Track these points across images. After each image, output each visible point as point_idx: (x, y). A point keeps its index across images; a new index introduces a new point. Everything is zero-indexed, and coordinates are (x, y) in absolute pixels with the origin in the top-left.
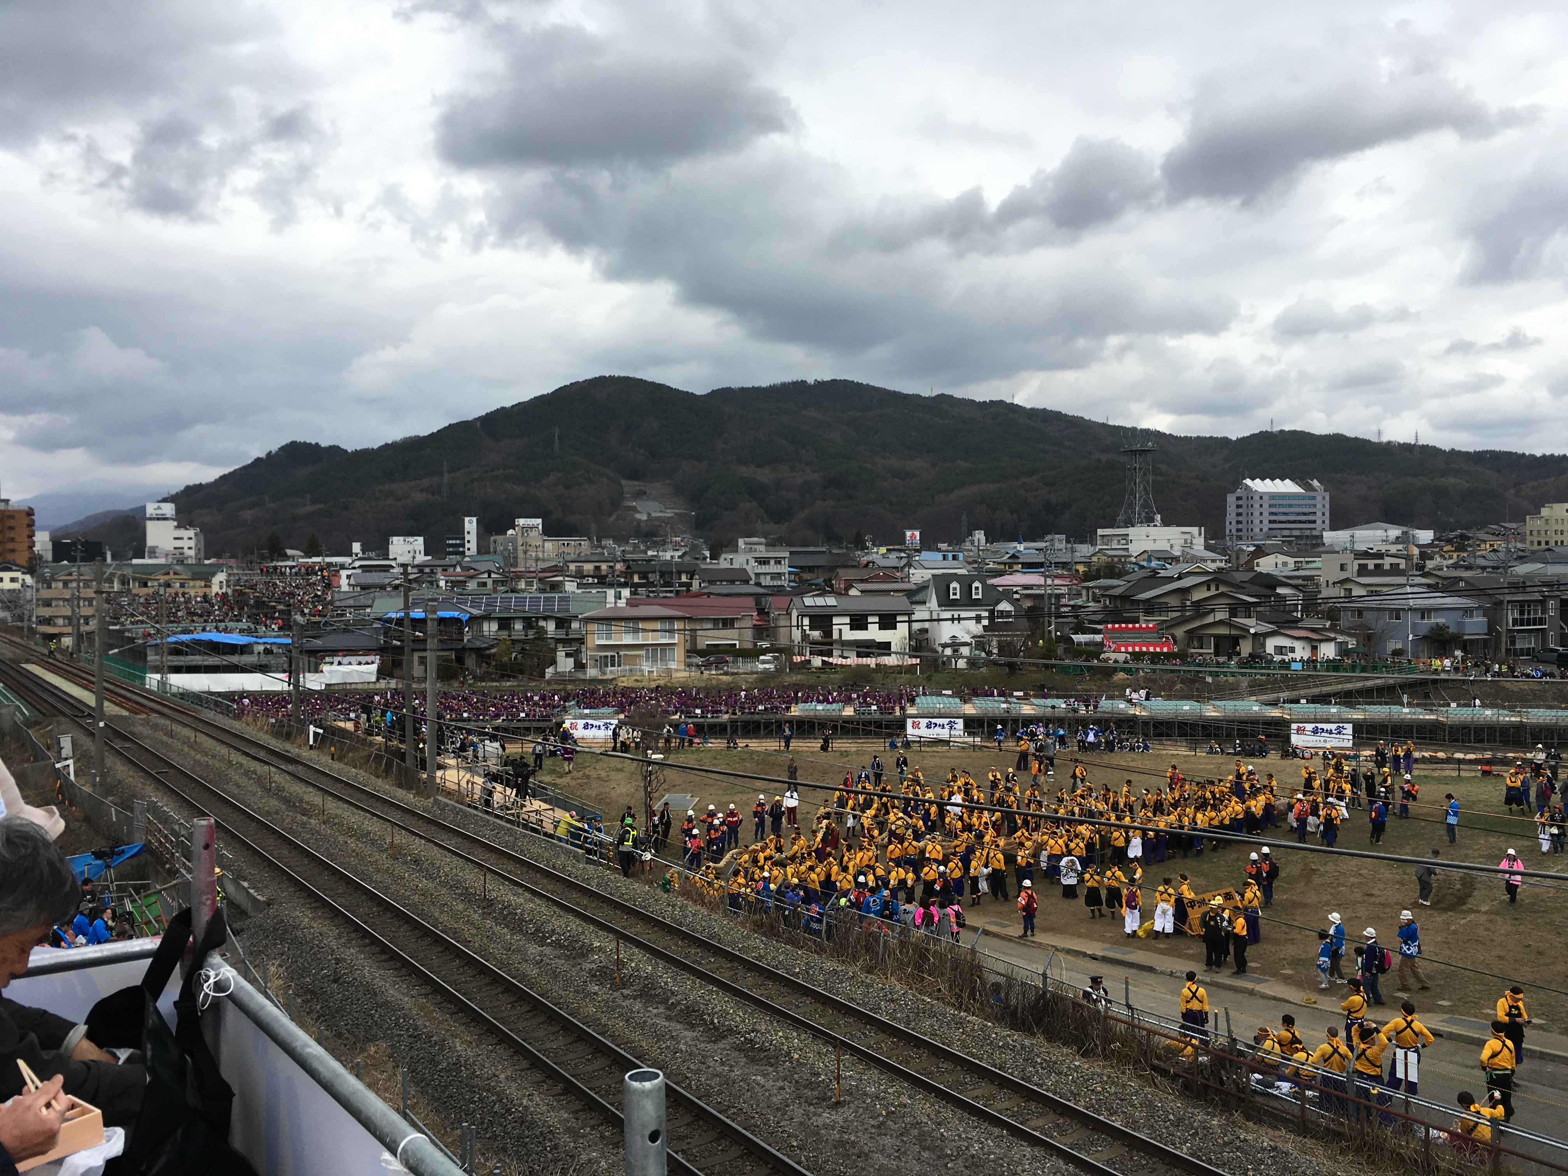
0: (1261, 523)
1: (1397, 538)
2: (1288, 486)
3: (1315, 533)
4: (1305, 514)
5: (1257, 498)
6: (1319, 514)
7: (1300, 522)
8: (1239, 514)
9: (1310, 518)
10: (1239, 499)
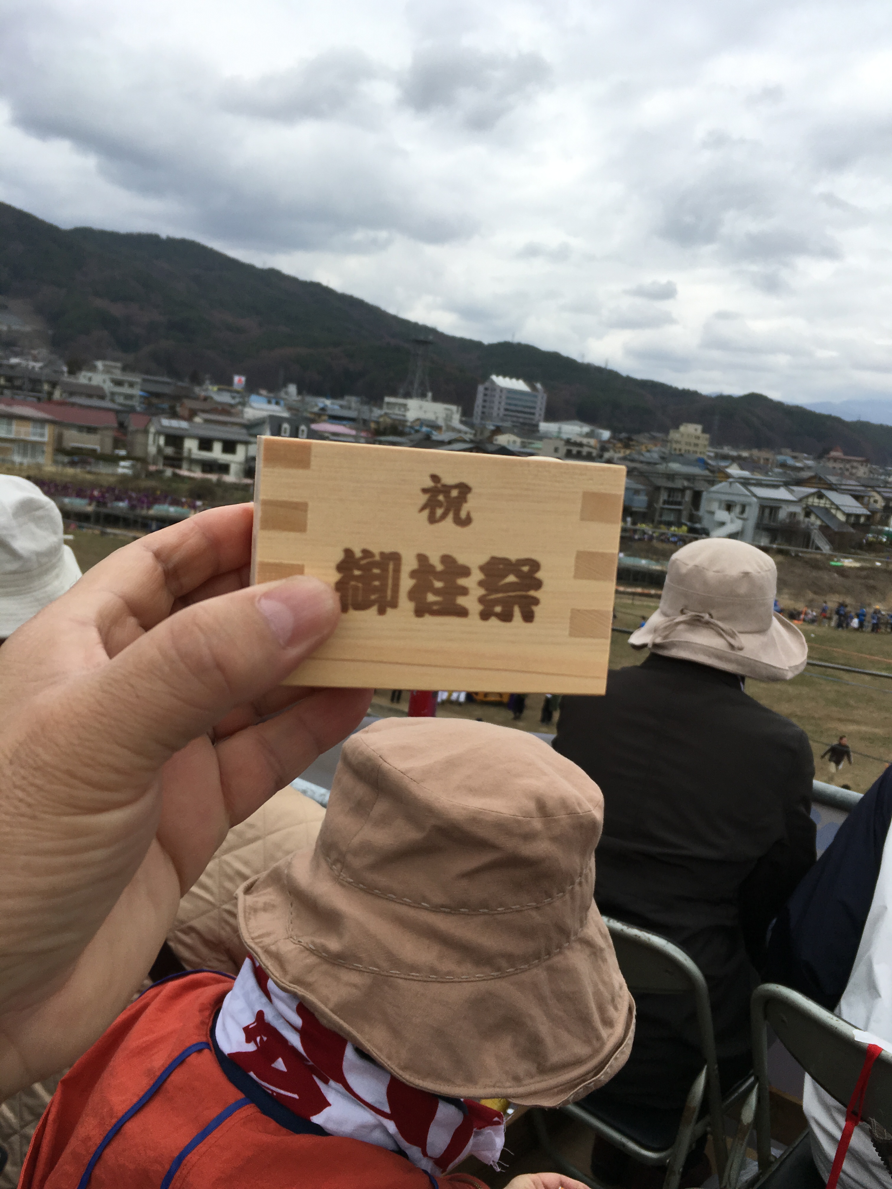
0: (498, 409)
1: (587, 433)
2: (519, 385)
3: (534, 422)
4: (529, 407)
5: (498, 391)
6: (538, 409)
7: (525, 413)
8: (485, 401)
9: (532, 411)
10: (486, 389)
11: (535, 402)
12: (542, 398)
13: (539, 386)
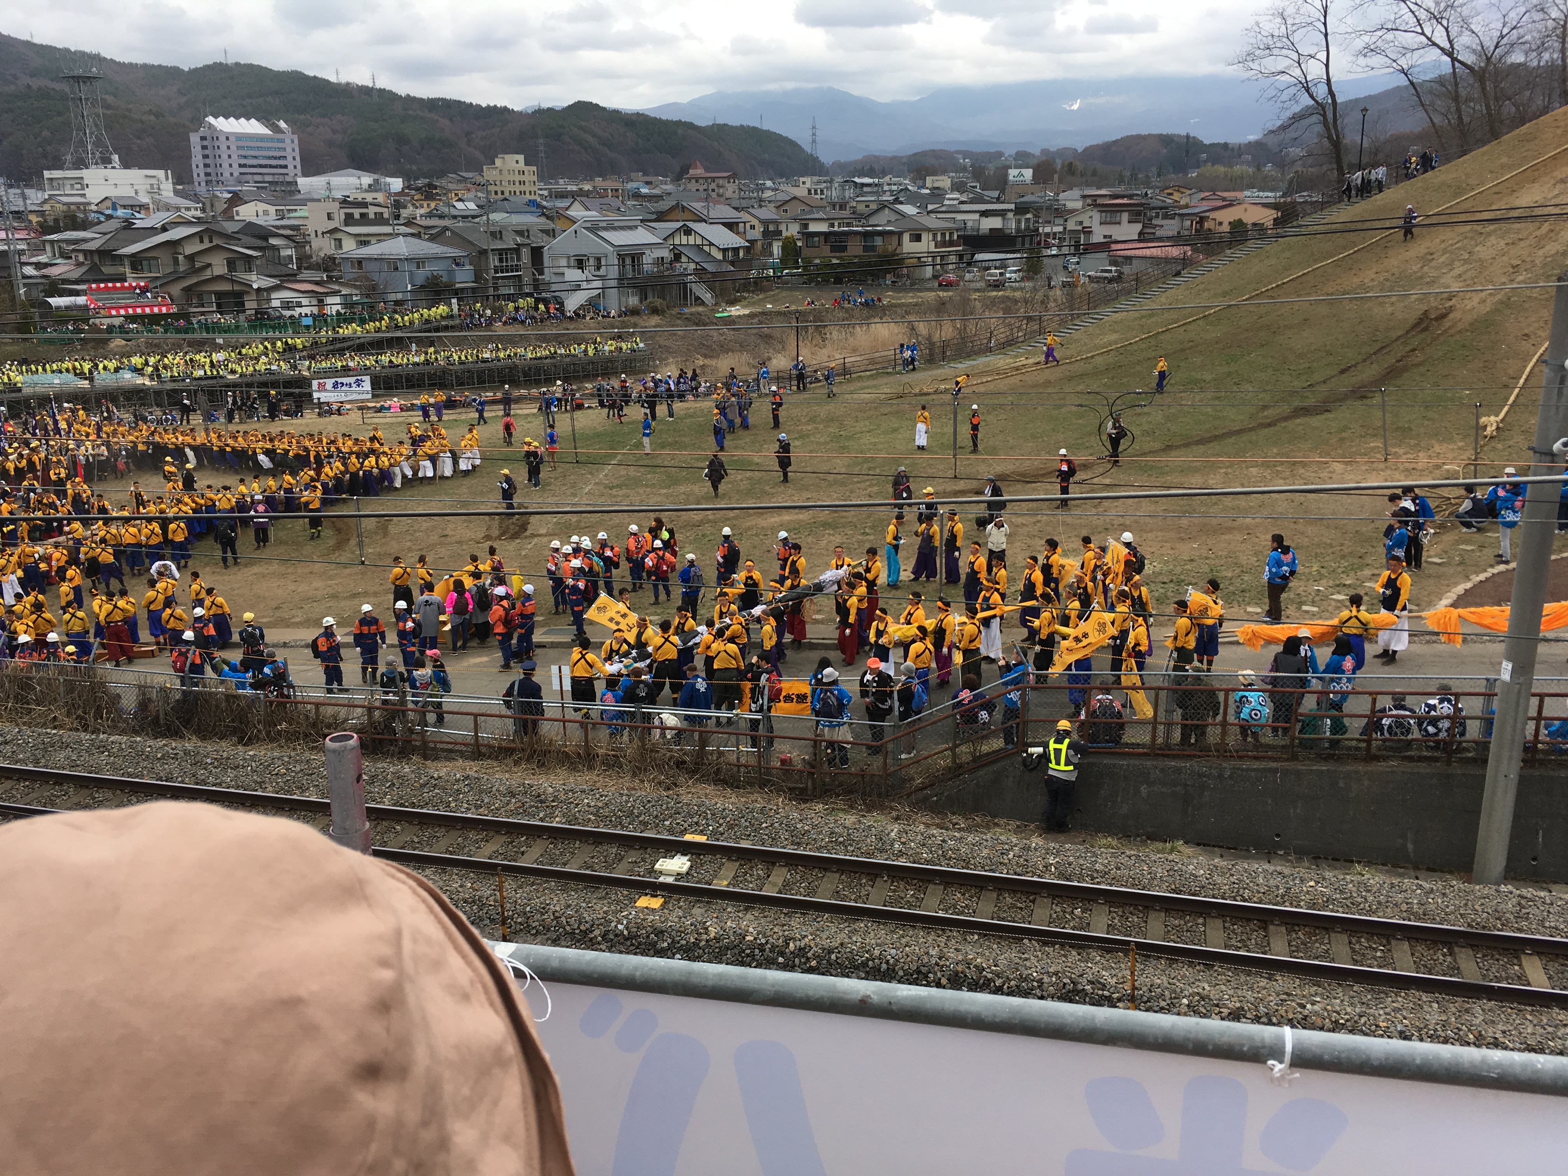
0: (230, 168)
1: (370, 186)
2: (253, 127)
3: (288, 179)
4: (275, 158)
5: (222, 138)
6: (290, 158)
7: (271, 166)
8: (206, 157)
9: (281, 162)
10: (203, 138)
11: (285, 149)
12: (293, 141)
13: (282, 124)
